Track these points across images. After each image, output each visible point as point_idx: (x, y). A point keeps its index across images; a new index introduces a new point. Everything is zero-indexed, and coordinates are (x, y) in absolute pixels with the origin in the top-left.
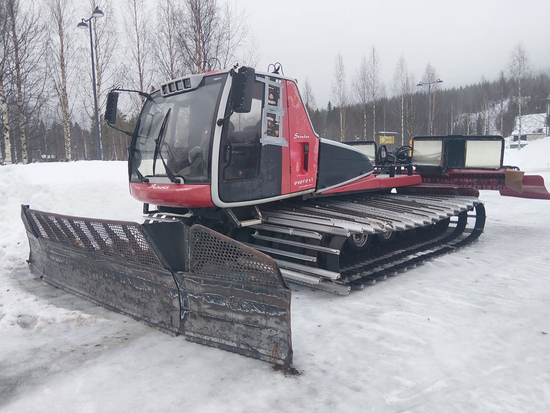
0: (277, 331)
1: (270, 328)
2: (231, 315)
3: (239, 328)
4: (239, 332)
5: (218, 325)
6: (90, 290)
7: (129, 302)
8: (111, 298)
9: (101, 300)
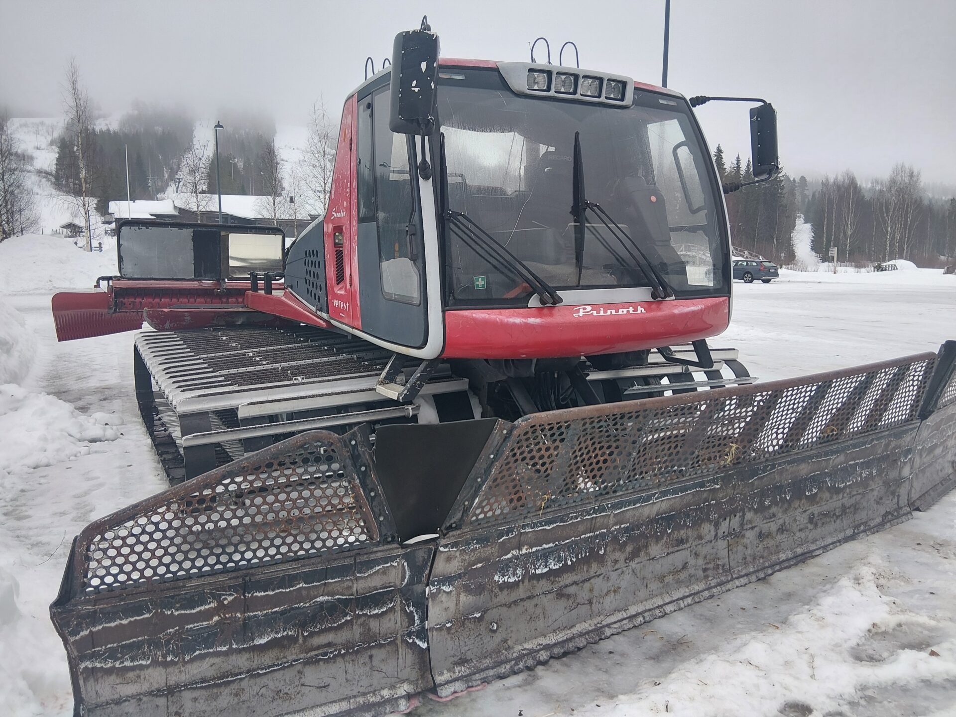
6: (705, 570)
7: (823, 523)
8: (777, 546)
9: (752, 570)
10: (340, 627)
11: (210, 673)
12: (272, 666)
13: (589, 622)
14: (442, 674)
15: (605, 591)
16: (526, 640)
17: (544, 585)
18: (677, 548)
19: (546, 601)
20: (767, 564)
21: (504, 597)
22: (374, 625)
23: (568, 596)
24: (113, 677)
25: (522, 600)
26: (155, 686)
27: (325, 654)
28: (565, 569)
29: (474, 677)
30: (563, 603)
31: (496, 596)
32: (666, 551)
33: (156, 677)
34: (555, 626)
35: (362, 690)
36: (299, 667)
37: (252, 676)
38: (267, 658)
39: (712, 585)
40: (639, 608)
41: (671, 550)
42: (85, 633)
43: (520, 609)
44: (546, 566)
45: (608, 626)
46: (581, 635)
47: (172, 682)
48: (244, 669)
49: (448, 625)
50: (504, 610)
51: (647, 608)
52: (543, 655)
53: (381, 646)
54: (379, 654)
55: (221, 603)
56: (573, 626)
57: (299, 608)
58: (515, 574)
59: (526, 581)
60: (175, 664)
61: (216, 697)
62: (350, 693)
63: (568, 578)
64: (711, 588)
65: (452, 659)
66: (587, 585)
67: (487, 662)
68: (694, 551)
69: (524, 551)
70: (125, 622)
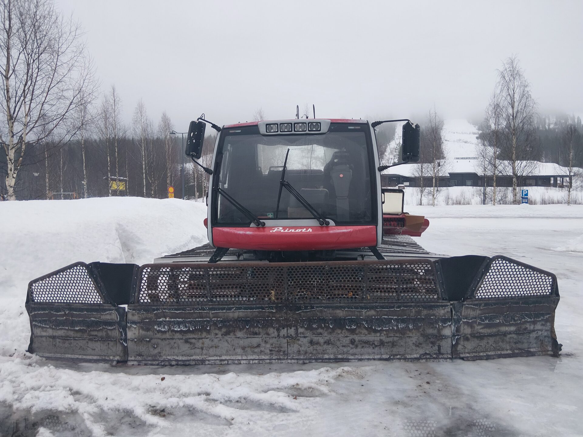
0: (542, 331)
1: (537, 330)
2: (504, 329)
3: (511, 338)
4: (511, 341)
5: (491, 340)
6: (271, 351)
7: (363, 347)
8: (323, 351)
9: (302, 358)
10: (99, 330)
11: (63, 335)
12: (80, 338)
13: (200, 356)
14: (131, 357)
15: (210, 346)
16: (169, 355)
17: (178, 336)
18: (252, 336)
19: (179, 342)
20: (313, 358)
21: (159, 335)
22: (109, 332)
23: (191, 343)
24: (40, 329)
25: (168, 339)
26: (50, 335)
27: (95, 338)
28: (189, 331)
29: (142, 362)
30: (187, 345)
31: (156, 334)
32: (246, 336)
33: (50, 332)
34: (183, 353)
35: (105, 354)
36: (87, 340)
37: (74, 339)
38: (79, 335)
39: (274, 358)
40: (228, 358)
41: (249, 336)
42: (33, 313)
43: (167, 342)
44: (179, 328)
45: (209, 360)
46: (194, 360)
47: (54, 334)
48: (72, 336)
49: (135, 340)
50: (159, 341)
51: (232, 359)
52: (174, 363)
53: (111, 341)
54: (111, 344)
55: (65, 313)
56: (192, 356)
57: (86, 320)
58: (164, 328)
59: (170, 332)
60: (55, 329)
61: (64, 343)
62: (101, 354)
63: (191, 336)
64: (272, 359)
65: (136, 353)
66: (201, 341)
67: (150, 358)
68: (264, 340)
69: (168, 319)
70: (42, 312)
